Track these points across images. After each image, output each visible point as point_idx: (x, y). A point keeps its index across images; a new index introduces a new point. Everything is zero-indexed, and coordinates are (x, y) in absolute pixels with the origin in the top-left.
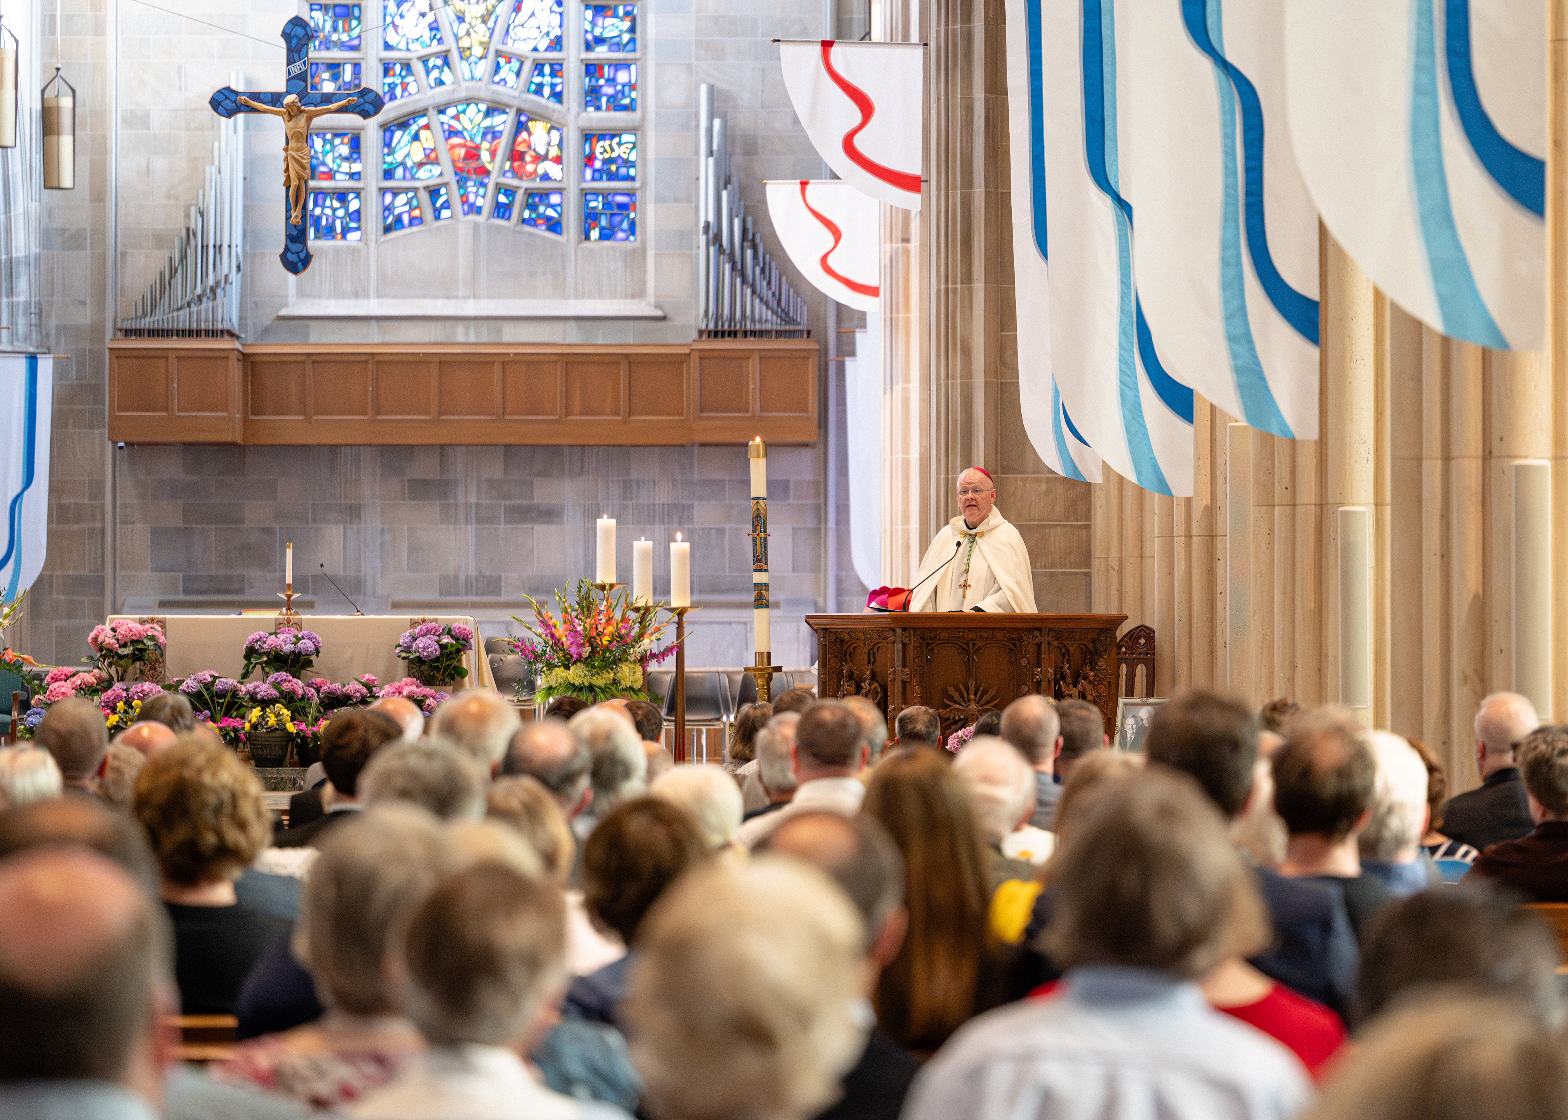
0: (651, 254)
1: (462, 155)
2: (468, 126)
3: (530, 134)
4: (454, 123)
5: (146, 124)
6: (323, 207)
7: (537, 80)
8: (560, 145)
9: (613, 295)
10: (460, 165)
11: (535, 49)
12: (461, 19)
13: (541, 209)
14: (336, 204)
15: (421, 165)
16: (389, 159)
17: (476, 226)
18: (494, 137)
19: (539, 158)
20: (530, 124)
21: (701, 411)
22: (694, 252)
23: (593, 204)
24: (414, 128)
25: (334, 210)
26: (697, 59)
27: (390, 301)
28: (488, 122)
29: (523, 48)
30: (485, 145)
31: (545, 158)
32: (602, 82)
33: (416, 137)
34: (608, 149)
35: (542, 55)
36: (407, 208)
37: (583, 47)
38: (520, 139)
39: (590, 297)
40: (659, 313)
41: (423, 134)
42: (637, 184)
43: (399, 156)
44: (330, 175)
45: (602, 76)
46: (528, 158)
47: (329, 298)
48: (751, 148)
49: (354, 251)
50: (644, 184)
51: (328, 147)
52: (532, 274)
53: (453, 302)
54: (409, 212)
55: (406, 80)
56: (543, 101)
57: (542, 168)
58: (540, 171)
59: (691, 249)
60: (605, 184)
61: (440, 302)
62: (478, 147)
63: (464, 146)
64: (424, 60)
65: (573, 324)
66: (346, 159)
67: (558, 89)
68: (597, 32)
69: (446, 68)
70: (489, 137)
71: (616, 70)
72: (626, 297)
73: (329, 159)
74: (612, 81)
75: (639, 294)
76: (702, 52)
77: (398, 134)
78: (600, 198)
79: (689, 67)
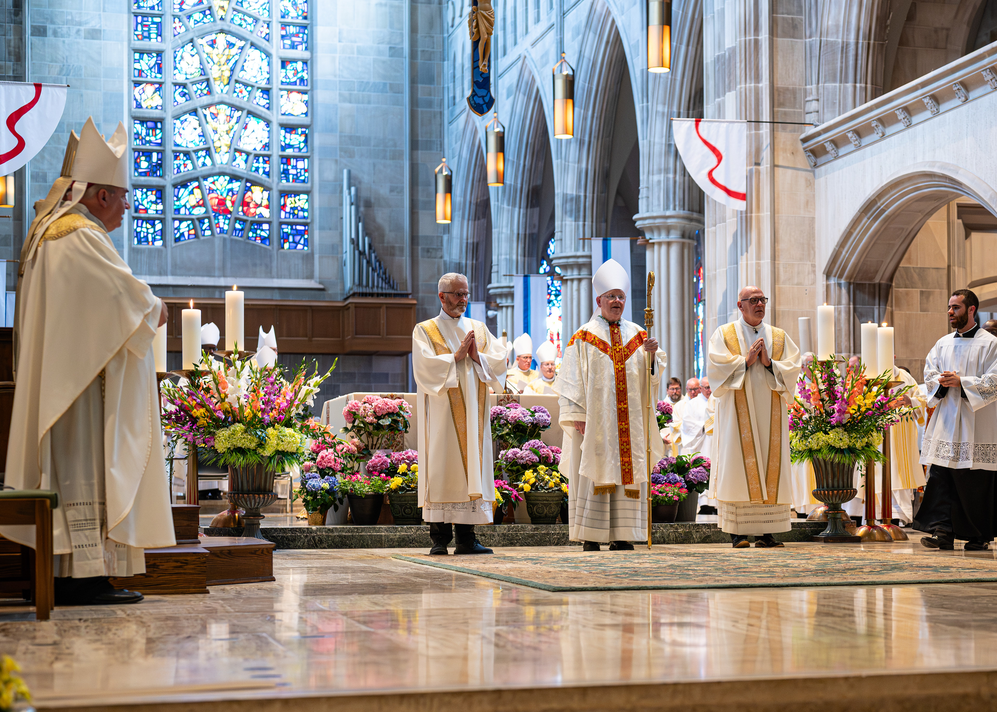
0: (317, 256)
1: (216, 203)
2: (220, 188)
3: (252, 193)
4: (213, 186)
5: (45, 181)
6: (141, 227)
7: (256, 165)
8: (268, 199)
9: (297, 277)
10: (215, 208)
11: (255, 149)
12: (215, 132)
13: (259, 232)
14: (149, 226)
15: (194, 207)
16: (177, 203)
17: (225, 239)
18: (233, 194)
19: (257, 206)
20: (253, 188)
21: (356, 334)
22: (339, 256)
23: (285, 230)
24: (190, 188)
25: (148, 229)
26: (341, 156)
27: (178, 278)
28: (230, 186)
29: (249, 148)
30: (229, 198)
31: (260, 205)
32: (290, 167)
33: (192, 192)
34: (293, 202)
35: (258, 152)
36: (187, 229)
37: (280, 149)
38: (247, 196)
39: (285, 278)
40: (321, 286)
41: (195, 190)
42: (309, 221)
43: (182, 202)
44: (146, 210)
45: (290, 164)
46: (251, 205)
47: (146, 274)
48: (368, 204)
49: (158, 250)
50: (312, 221)
51: (144, 196)
52: (255, 265)
53: (212, 279)
54: (189, 231)
55: (186, 162)
56: (259, 176)
57: (259, 211)
58: (258, 213)
59: (338, 253)
60: (292, 220)
61: (206, 279)
62: (225, 199)
63: (217, 198)
64: (196, 151)
65: (277, 291)
66: (153, 202)
67: (267, 170)
68: (287, 142)
69: (207, 157)
70: (230, 194)
71: (297, 161)
72: (303, 278)
73: (145, 203)
74: (295, 167)
75: (310, 276)
76: (342, 153)
77: (182, 190)
78: (289, 227)
79: (336, 161)
